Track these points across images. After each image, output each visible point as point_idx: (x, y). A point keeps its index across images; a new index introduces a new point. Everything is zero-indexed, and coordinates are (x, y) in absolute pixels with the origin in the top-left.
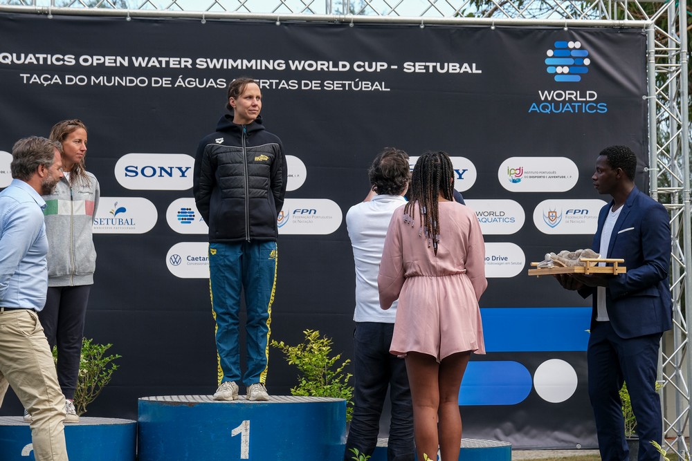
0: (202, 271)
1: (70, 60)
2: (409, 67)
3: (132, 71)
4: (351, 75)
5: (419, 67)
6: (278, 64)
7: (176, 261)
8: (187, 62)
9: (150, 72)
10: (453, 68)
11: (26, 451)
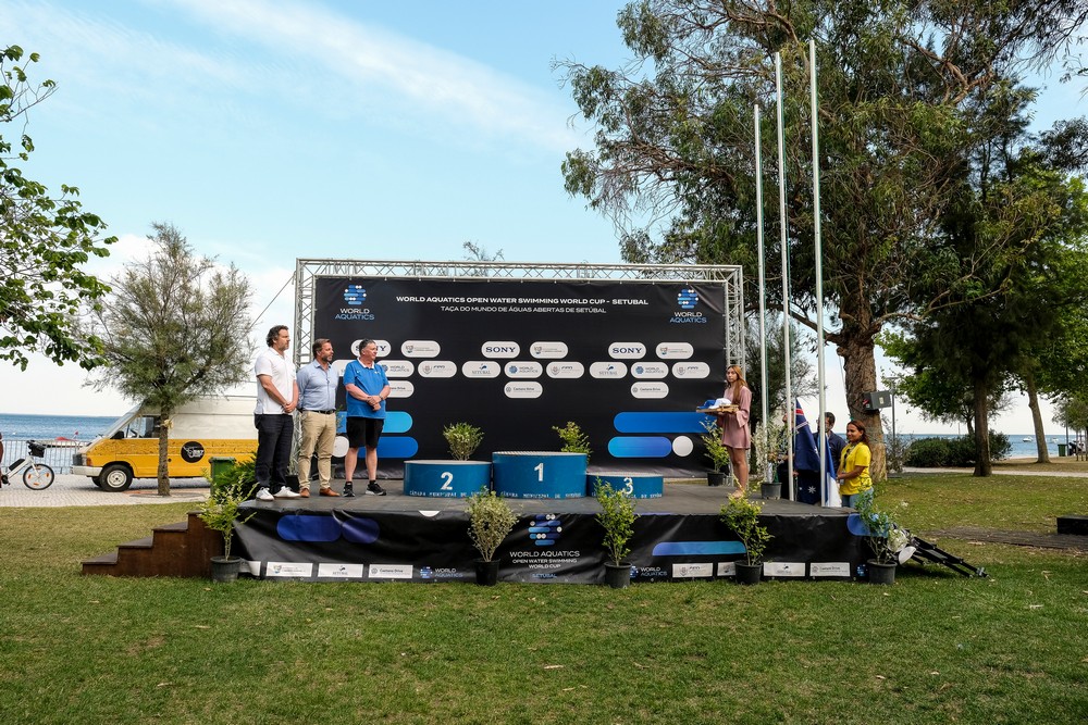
1: (462, 300)
2: (615, 302)
3: (490, 304)
4: (588, 305)
5: (619, 302)
6: (556, 301)
7: (509, 390)
8: (514, 300)
9: (498, 305)
10: (635, 302)
11: (443, 476)
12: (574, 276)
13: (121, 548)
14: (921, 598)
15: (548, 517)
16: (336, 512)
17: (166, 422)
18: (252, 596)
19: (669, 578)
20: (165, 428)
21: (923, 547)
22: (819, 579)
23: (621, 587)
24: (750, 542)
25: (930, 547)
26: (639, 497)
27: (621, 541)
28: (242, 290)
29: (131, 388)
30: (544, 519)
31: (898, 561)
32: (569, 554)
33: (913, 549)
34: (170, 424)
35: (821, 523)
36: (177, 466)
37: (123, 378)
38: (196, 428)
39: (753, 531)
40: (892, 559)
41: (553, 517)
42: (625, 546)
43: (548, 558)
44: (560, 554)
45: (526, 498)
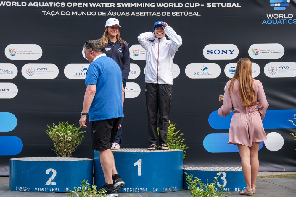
1: (63, 5)
2: (209, 5)
3: (89, 9)
4: (183, 9)
5: (213, 5)
6: (152, 5)
8: (112, 5)
10: (228, 5)
11: (47, 172)
26: (232, 190)
45: (125, 192)
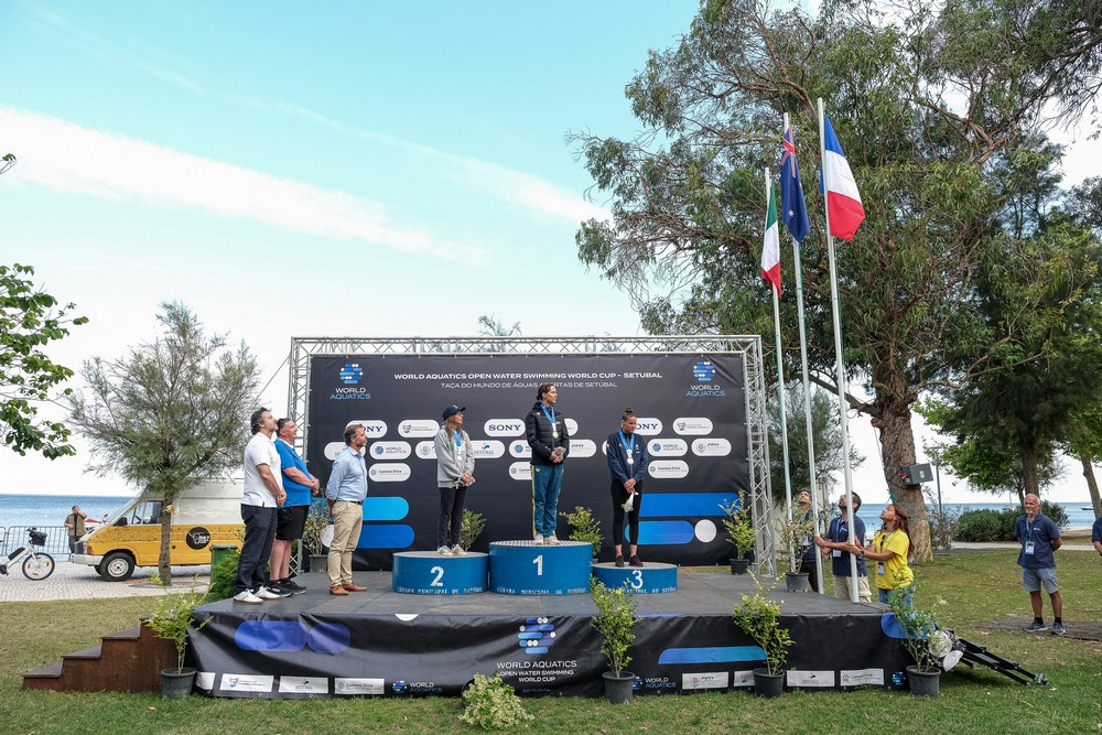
0: (528, 476)
1: (464, 376)
2: (626, 375)
3: (493, 380)
4: (598, 380)
5: (631, 375)
6: (563, 376)
7: (514, 471)
8: (519, 376)
9: (501, 381)
10: (648, 375)
11: (433, 571)
12: (582, 349)
13: (66, 659)
14: (970, 716)
15: (540, 620)
16: (304, 617)
17: (169, 507)
18: (198, 717)
19: (678, 690)
20: (169, 514)
21: (970, 652)
22: (851, 689)
23: (622, 702)
24: (769, 648)
25: (979, 650)
26: (649, 592)
27: (621, 648)
28: (250, 369)
29: (134, 472)
30: (535, 623)
31: (942, 669)
32: (565, 664)
33: (959, 654)
34: (173, 509)
35: (851, 624)
36: (181, 553)
37: (126, 462)
38: (203, 513)
39: (772, 634)
40: (936, 665)
41: (546, 621)
42: (626, 654)
43: (541, 670)
44: (555, 664)
45: (523, 595)
